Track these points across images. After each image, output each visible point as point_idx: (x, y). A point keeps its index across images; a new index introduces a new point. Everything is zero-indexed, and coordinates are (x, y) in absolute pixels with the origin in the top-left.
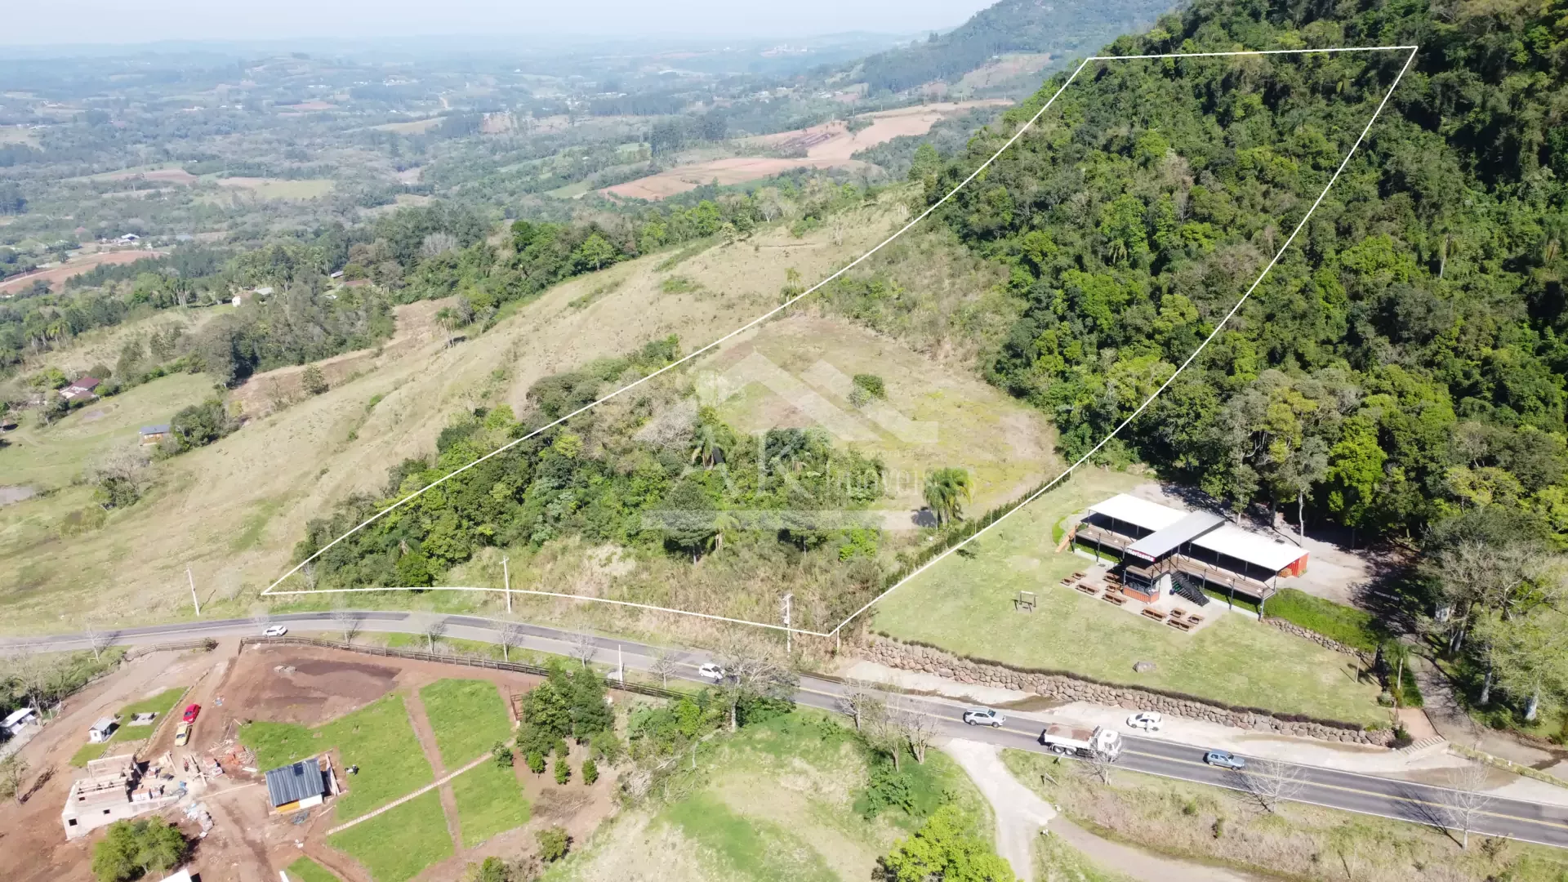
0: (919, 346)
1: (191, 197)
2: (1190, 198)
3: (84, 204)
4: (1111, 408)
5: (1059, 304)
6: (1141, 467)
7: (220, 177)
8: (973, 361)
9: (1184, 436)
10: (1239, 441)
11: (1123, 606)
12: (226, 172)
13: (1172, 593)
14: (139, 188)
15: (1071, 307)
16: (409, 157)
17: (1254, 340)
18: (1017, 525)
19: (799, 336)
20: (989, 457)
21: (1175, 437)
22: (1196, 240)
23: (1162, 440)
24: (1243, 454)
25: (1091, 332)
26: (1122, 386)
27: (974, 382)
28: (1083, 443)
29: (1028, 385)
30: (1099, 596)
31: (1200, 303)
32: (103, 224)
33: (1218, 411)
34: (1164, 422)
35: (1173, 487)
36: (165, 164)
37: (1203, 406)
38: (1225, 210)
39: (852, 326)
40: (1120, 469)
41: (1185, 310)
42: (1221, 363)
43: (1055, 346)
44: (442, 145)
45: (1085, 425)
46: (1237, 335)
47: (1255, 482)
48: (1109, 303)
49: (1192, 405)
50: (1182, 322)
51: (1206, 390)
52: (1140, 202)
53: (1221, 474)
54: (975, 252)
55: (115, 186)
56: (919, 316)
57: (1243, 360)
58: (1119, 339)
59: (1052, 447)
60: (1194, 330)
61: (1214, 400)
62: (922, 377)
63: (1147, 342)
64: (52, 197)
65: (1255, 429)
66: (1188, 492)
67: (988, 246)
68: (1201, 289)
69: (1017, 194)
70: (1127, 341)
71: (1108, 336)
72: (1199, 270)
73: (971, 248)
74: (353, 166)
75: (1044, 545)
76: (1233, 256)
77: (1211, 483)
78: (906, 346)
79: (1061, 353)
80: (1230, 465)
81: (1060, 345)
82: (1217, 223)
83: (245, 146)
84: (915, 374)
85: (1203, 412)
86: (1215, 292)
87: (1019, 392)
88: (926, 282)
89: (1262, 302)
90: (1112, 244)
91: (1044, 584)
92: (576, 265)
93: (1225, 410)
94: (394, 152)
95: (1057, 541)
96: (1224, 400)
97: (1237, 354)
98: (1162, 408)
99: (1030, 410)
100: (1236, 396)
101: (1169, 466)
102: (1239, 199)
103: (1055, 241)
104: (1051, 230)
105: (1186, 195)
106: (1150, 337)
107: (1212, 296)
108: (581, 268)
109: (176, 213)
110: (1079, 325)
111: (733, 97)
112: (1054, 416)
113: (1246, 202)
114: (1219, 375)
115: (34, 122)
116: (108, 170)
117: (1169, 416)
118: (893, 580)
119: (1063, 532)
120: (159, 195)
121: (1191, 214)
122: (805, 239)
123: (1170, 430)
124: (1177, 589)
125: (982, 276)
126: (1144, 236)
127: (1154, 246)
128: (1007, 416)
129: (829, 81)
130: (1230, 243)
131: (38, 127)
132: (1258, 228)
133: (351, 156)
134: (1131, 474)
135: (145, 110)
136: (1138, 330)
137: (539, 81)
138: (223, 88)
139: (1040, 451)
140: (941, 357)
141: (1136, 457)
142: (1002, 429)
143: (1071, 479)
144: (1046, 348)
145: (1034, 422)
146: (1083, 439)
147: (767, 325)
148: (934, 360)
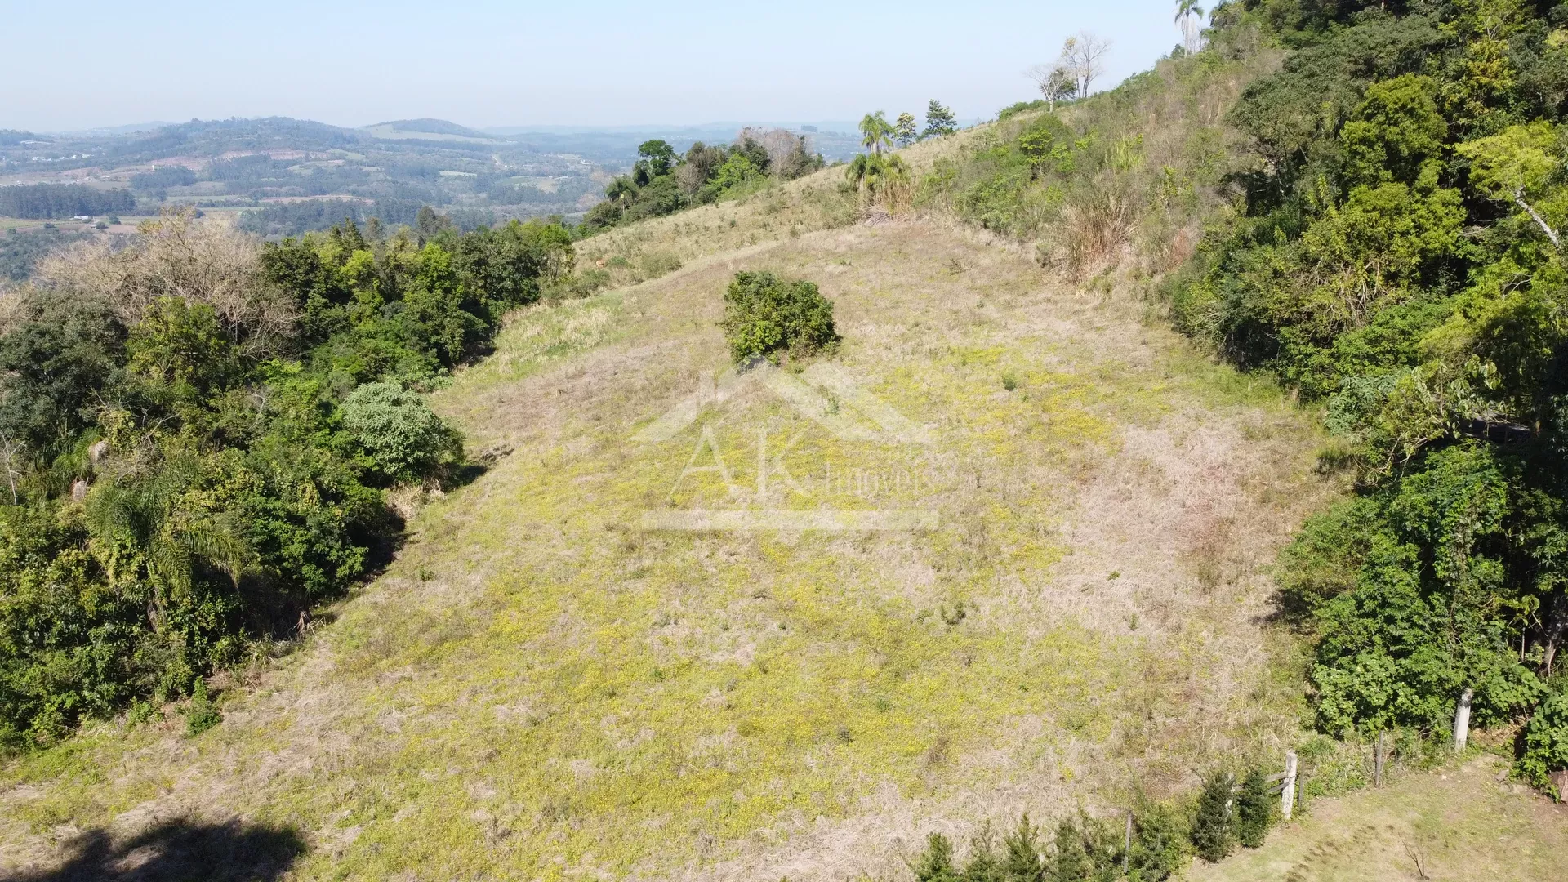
20: (913, 584)
27: (1136, 328)
28: (1432, 584)
59: (1271, 578)
84: (988, 309)
87: (1251, 344)
128: (1152, 425)
142: (1085, 473)
143: (1273, 835)
144: (1380, 152)
145: (1255, 457)
146: (1428, 554)
147: (807, 235)
148: (1073, 281)
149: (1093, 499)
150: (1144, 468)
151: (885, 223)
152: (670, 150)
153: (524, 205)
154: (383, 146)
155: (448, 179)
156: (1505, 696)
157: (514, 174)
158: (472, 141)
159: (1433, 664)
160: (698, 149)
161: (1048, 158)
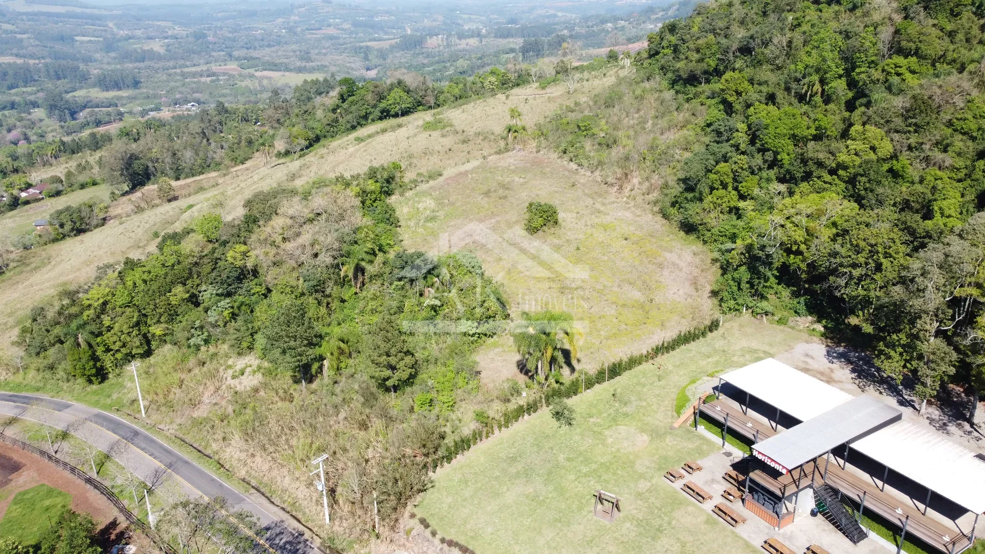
0: (610, 180)
1: (236, 82)
2: (897, 32)
3: (172, 84)
4: (771, 251)
5: (742, 138)
6: (806, 321)
7: (256, 71)
8: (655, 195)
9: (860, 291)
10: (931, 307)
11: (740, 529)
12: (261, 68)
13: (813, 514)
14: (208, 76)
15: (752, 142)
16: (375, 61)
17: (959, 181)
18: (639, 384)
19: (512, 167)
20: (637, 295)
21: (848, 290)
22: (898, 74)
23: (831, 292)
24: (936, 325)
25: (770, 167)
26: (789, 225)
27: (650, 216)
28: (739, 289)
29: (696, 220)
30: (708, 506)
31: (896, 136)
32: (178, 96)
33: (905, 264)
34: (834, 272)
35: (841, 349)
36: (228, 62)
37: (887, 255)
38: (936, 45)
39: (559, 161)
40: (780, 321)
41: (876, 143)
42: (916, 206)
43: (729, 180)
44: (397, 55)
45: (743, 268)
46: (939, 173)
47: (951, 364)
48: (794, 137)
49: (873, 253)
50: (873, 156)
51: (892, 235)
52: (839, 38)
53: (903, 346)
54: (680, 96)
55: (194, 75)
56: (616, 153)
57: (945, 202)
58: (799, 175)
59: (709, 288)
60: (886, 167)
61: (903, 249)
62: (602, 209)
63: (828, 178)
64: (156, 80)
65: (958, 292)
66: (859, 359)
67: (692, 90)
68: (898, 122)
69: (724, 41)
70: (807, 177)
71: (788, 171)
72: (899, 102)
73: (677, 92)
74: (339, 66)
75: (661, 417)
76: (940, 87)
77: (889, 357)
78: (599, 179)
79: (736, 189)
80: (916, 337)
81: (735, 180)
82: (924, 58)
83: (280, 53)
84: (598, 206)
85: (885, 263)
86: (915, 124)
87: (689, 228)
88: (632, 122)
89: (973, 139)
90: (806, 80)
91: (642, 476)
92: (382, 112)
93: (915, 265)
94: (366, 58)
95: (679, 410)
96: (916, 249)
97: (937, 196)
98: (834, 254)
99: (698, 246)
100: (931, 245)
101: (838, 322)
102: (951, 34)
103: (751, 81)
104: (749, 72)
105: (892, 30)
106: (833, 172)
107: (911, 129)
108: (385, 114)
109: (224, 91)
110: (758, 160)
111: (588, 27)
112: (716, 255)
113: (960, 36)
114: (914, 219)
115: (166, 38)
116: (194, 65)
117: (841, 265)
118: (464, 444)
119: (688, 400)
120: (218, 80)
121: (897, 49)
122: (548, 90)
123: (842, 282)
124: (821, 509)
125: (680, 117)
126: (841, 72)
127: (852, 84)
128: (671, 252)
129: (653, 17)
130: (937, 76)
131: (166, 41)
132: (973, 61)
133: (338, 60)
134: (793, 328)
135: (230, 32)
136: (820, 164)
137: (470, 19)
138: (280, 20)
139: (694, 293)
140: (626, 191)
141: (802, 308)
142: (661, 266)
143: (719, 329)
144: (719, 182)
145: (697, 260)
146: (739, 284)
147: (490, 158)
148: (620, 193)
149: (666, 272)
150: (674, 264)
151: (522, 153)
153: (147, 63)
154: (24, 17)
155: (82, 42)
156: (750, 305)
157: (130, 38)
158: (88, 11)
159: (740, 301)
161: (590, 133)
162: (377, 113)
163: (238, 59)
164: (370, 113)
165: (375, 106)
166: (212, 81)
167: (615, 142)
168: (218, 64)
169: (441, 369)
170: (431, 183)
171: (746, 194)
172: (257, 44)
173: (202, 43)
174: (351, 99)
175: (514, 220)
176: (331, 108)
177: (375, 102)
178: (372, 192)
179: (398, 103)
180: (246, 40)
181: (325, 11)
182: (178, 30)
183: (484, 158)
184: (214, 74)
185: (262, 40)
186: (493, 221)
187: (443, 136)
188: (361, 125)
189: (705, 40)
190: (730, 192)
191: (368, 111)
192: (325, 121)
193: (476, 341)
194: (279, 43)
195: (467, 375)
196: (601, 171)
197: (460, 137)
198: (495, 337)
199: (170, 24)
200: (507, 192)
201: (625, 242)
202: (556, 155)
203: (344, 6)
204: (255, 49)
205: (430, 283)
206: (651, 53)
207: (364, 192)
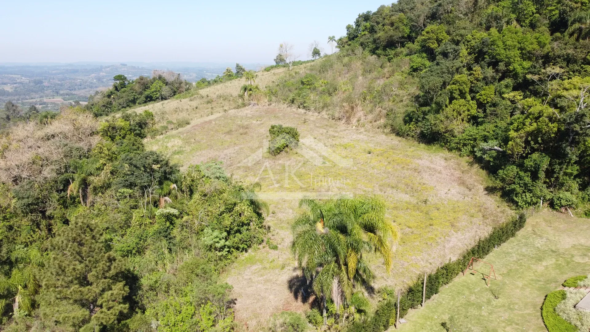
0: (337, 115)
8: (382, 121)
14: (40, 104)
19: (250, 116)
20: (405, 197)
27: (384, 136)
29: (441, 128)
36: (55, 97)
39: (289, 108)
43: (467, 91)
55: (31, 103)
56: (338, 96)
62: (336, 135)
67: (391, 52)
69: (412, 16)
73: (379, 56)
78: (326, 116)
79: (473, 98)
81: (472, 90)
83: (91, 92)
84: (331, 133)
87: (430, 138)
92: (147, 97)
103: (448, 33)
108: (149, 99)
112: (474, 157)
116: (32, 98)
125: (385, 71)
128: (421, 159)
131: (15, 85)
135: (59, 81)
138: (93, 75)
139: (467, 192)
140: (354, 122)
142: (417, 170)
144: (457, 92)
145: (452, 164)
147: (230, 111)
148: (348, 124)
149: (425, 175)
150: (429, 168)
151: (256, 107)
152: (125, 78)
156: (548, 197)
160: (141, 79)
161: (312, 86)
162: (143, 98)
163: (61, 95)
164: (137, 98)
165: (141, 93)
166: (43, 107)
167: (335, 89)
168: (48, 98)
169: (175, 300)
170: (180, 129)
171: (485, 102)
172: (76, 87)
173: (40, 87)
174: (123, 90)
175: (257, 146)
176: (106, 94)
177: (141, 90)
178: (121, 129)
179: (159, 91)
180: (69, 85)
181: (122, 70)
182: (24, 80)
183: (225, 111)
184: (44, 103)
185: (80, 85)
186: (236, 148)
187: (191, 100)
188: (130, 107)
189: (398, 16)
190: (469, 101)
191: (136, 97)
192: (101, 103)
193: (225, 257)
194: (91, 87)
195: (213, 309)
196: (327, 111)
197: (205, 100)
198: (250, 250)
199: (19, 76)
200: (247, 130)
201: (369, 155)
202: (285, 105)
203: (135, 67)
204: (75, 89)
205: (166, 191)
206: (351, 37)
207: (114, 128)
